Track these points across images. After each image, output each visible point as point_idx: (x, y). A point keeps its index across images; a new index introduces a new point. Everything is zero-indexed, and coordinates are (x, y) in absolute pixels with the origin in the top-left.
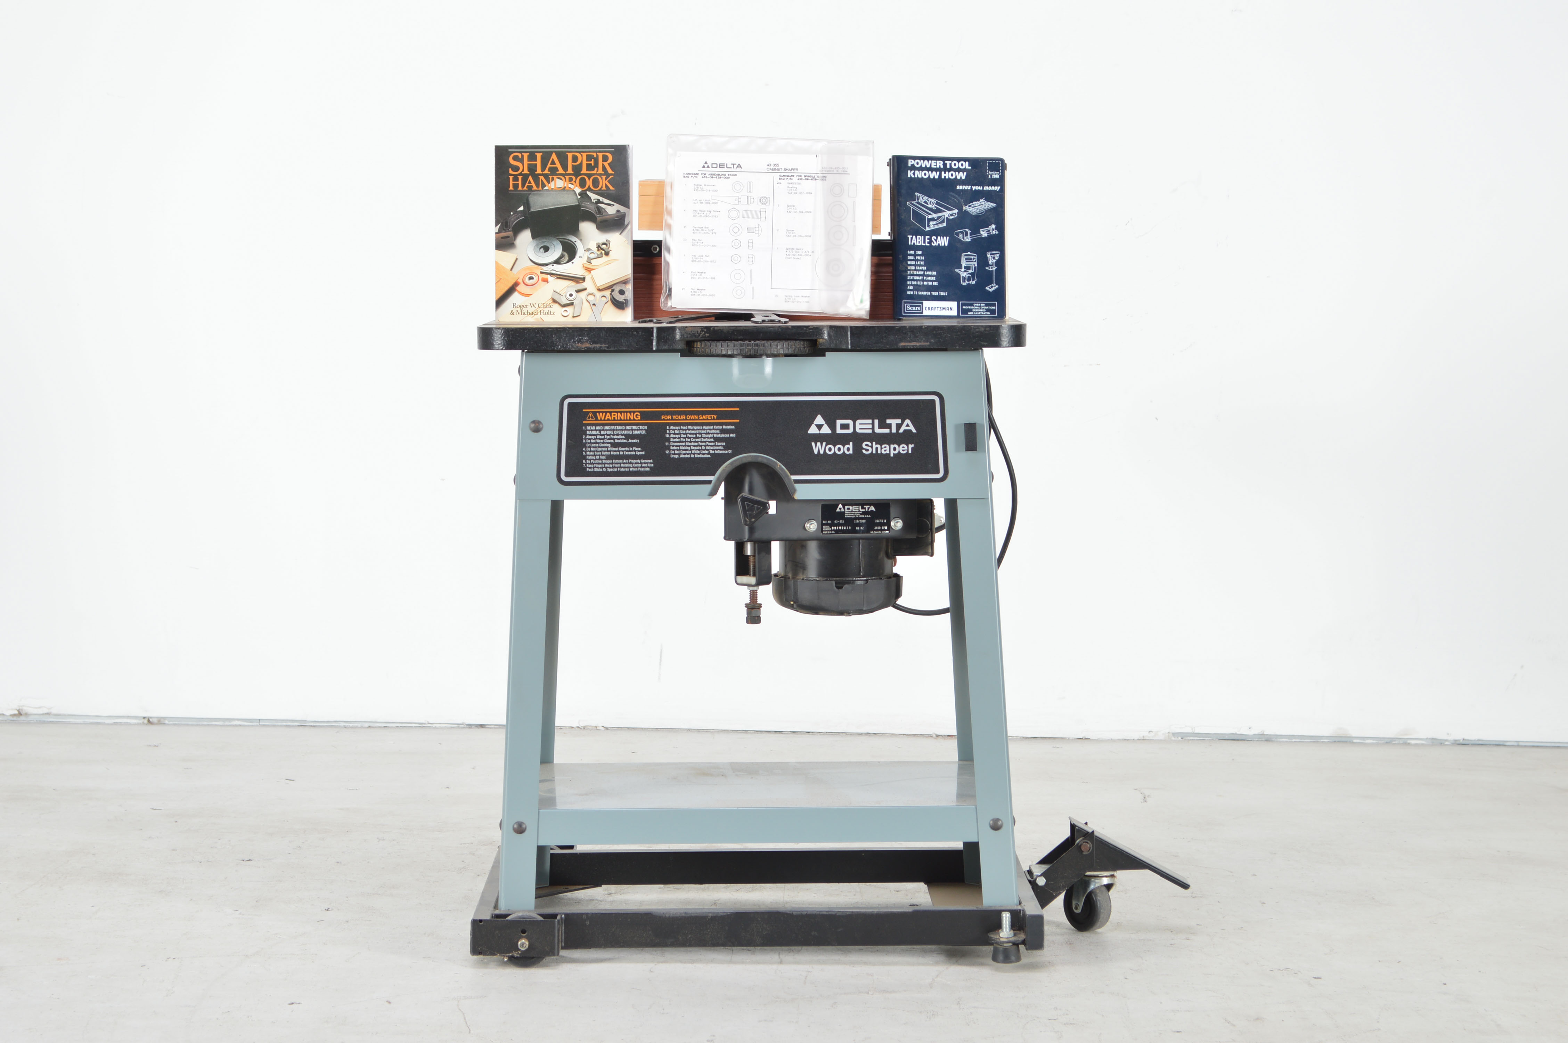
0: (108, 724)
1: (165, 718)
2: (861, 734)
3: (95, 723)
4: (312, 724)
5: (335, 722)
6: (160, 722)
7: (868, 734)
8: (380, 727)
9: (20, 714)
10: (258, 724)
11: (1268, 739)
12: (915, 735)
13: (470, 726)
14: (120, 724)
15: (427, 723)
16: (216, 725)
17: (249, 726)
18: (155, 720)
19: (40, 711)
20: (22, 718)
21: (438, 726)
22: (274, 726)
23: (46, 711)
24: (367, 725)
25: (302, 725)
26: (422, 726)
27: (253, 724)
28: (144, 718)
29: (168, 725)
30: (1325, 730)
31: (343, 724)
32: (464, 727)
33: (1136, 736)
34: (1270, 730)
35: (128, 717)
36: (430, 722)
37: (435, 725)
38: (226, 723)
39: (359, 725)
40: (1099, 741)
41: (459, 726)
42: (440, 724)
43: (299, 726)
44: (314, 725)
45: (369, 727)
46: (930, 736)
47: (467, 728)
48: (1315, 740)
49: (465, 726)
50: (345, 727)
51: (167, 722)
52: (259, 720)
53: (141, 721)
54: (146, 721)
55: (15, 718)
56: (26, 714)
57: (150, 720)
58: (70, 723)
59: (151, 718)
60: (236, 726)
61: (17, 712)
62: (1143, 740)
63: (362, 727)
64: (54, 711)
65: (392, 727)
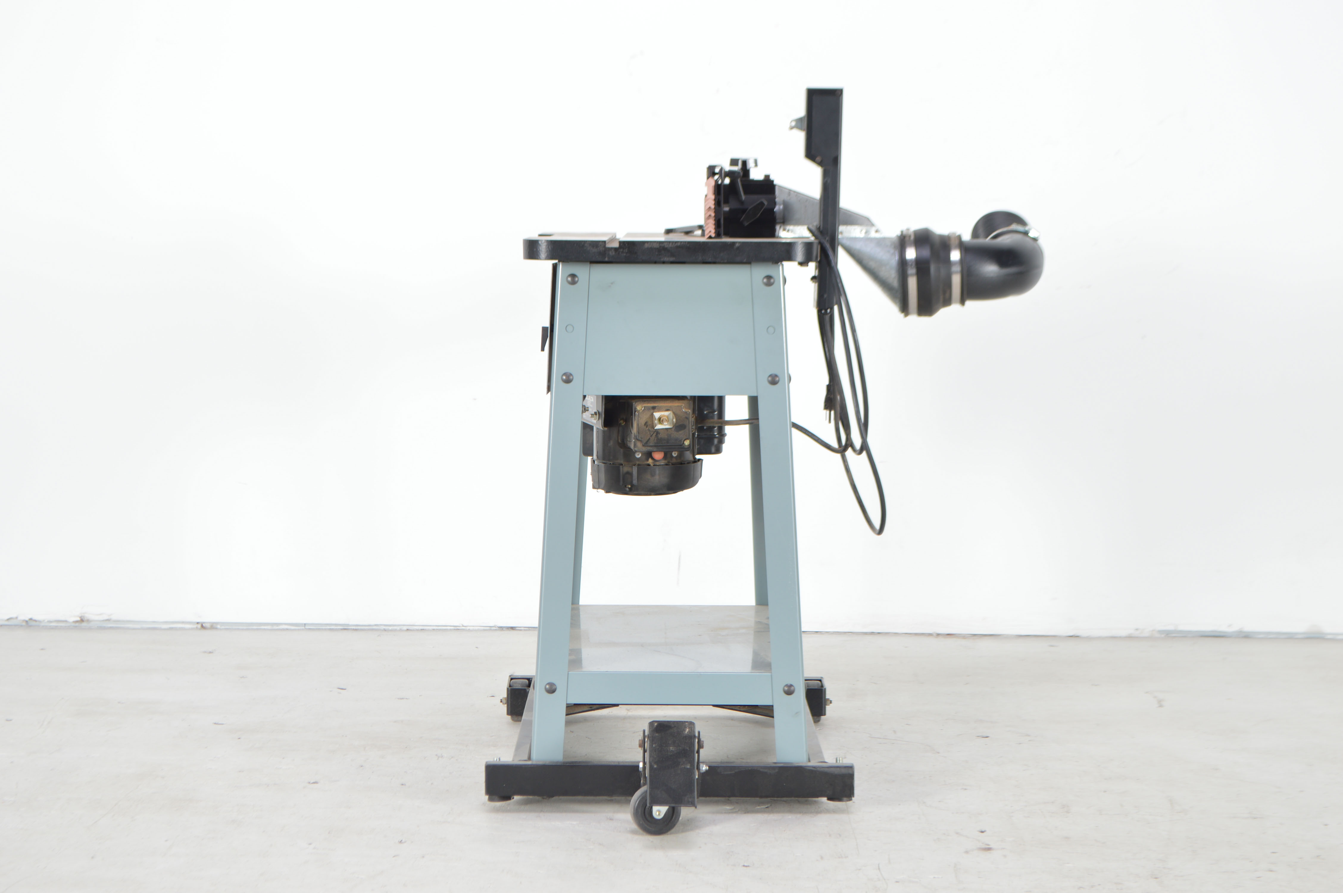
0: (165, 629)
1: (217, 623)
2: (866, 634)
3: (152, 628)
4: (354, 628)
5: (375, 625)
6: (213, 627)
7: (872, 633)
8: (418, 630)
9: (82, 620)
10: (304, 628)
11: (1246, 636)
12: (916, 634)
13: (501, 628)
14: (175, 629)
15: (461, 625)
16: (265, 629)
17: (295, 630)
18: (208, 625)
19: (101, 618)
20: (84, 624)
21: (471, 628)
22: (319, 629)
23: (106, 617)
24: (405, 628)
25: (345, 628)
26: (457, 629)
27: (299, 628)
28: (198, 623)
29: (220, 629)
30: (1300, 627)
31: (383, 628)
32: (496, 630)
33: (1124, 633)
34: (1249, 626)
35: (183, 623)
36: (464, 625)
37: (468, 628)
38: (275, 628)
39: (398, 628)
40: (1089, 639)
41: (491, 629)
42: (473, 626)
43: (342, 629)
44: (356, 629)
45: (408, 630)
46: (930, 635)
47: (499, 630)
48: (1290, 637)
49: (497, 628)
50: (385, 630)
51: (219, 626)
52: (305, 624)
53: (195, 626)
54: (199, 626)
55: (77, 624)
56: (88, 621)
57: (204, 625)
58: (128, 629)
59: (204, 623)
60: (284, 630)
61: (79, 619)
62: (1130, 637)
63: (401, 630)
64: (114, 617)
65: (429, 630)
